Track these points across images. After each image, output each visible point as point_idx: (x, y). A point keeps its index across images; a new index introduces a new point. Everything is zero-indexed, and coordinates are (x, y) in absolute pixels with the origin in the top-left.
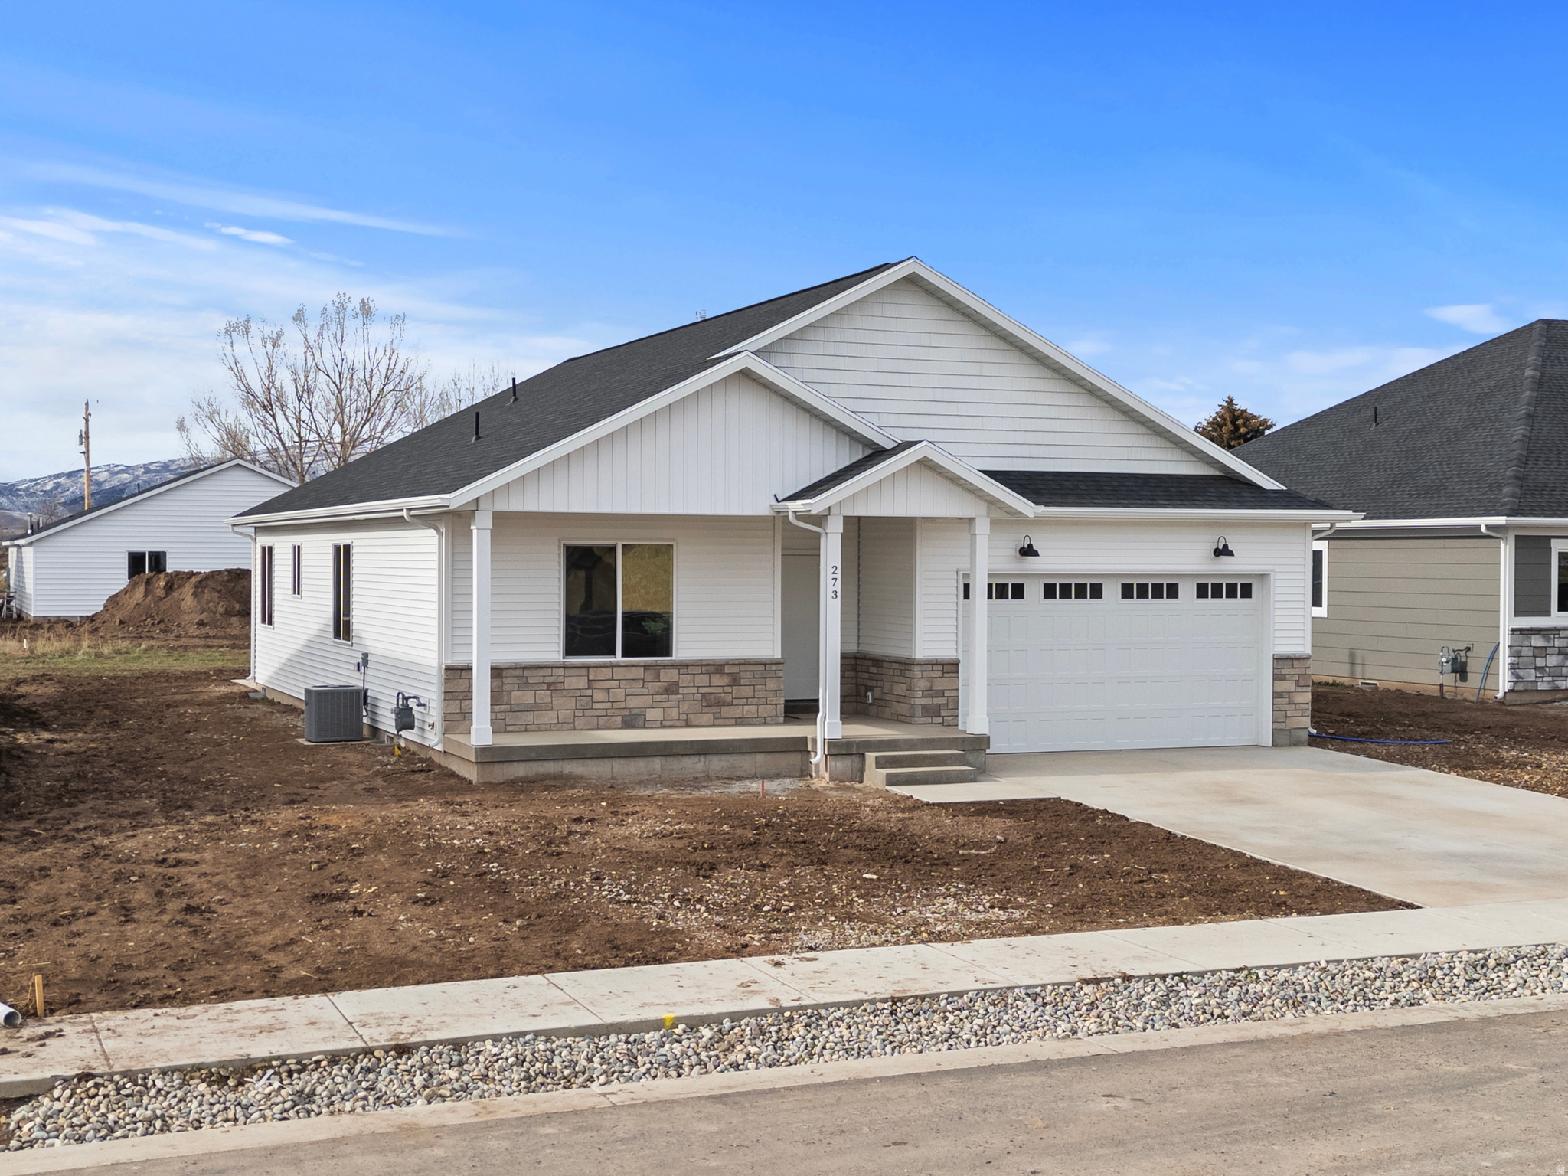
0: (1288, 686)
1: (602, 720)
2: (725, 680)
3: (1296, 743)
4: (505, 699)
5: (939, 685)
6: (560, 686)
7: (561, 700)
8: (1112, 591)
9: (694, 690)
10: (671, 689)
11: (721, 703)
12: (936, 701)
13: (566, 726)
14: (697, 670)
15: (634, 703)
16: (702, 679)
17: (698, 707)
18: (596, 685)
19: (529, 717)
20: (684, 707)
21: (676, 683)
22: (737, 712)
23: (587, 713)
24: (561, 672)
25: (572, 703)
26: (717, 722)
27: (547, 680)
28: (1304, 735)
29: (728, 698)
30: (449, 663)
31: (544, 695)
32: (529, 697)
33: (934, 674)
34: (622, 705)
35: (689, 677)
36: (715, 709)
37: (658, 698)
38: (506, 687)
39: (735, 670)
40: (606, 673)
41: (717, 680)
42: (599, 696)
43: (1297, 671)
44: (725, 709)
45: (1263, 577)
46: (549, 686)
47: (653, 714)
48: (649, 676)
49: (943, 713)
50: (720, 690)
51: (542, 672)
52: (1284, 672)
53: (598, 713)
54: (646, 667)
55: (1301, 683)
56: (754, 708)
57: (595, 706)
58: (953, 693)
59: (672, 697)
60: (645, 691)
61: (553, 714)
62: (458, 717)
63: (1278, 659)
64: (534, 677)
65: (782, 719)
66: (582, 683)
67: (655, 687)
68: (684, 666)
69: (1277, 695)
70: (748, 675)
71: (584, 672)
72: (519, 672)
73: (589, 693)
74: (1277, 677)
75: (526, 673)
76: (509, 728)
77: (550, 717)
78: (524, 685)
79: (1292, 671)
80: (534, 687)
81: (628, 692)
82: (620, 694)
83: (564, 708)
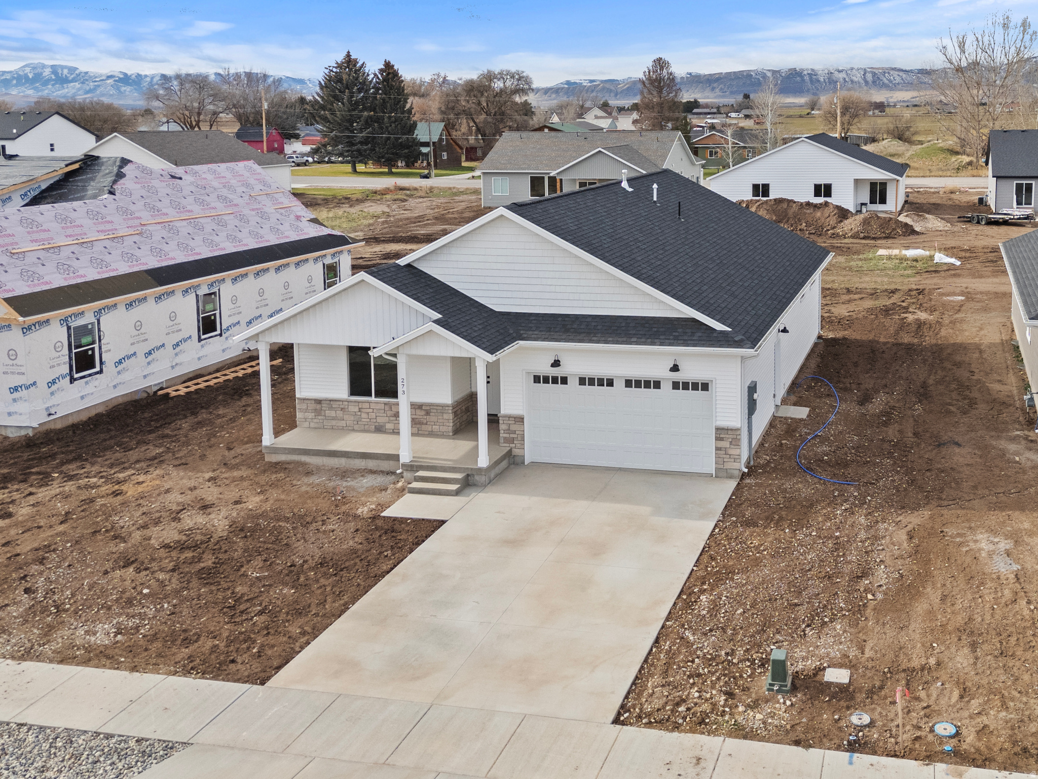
0: (725, 444)
1: (366, 427)
2: (423, 413)
3: (732, 477)
4: (325, 414)
5: (513, 428)
6: (346, 410)
7: (347, 416)
8: (619, 383)
10: (397, 415)
11: (421, 423)
12: (512, 436)
13: (350, 428)
15: (379, 420)
18: (362, 410)
19: (334, 423)
22: (427, 428)
23: (359, 423)
24: (346, 403)
25: (352, 418)
26: (420, 432)
27: (342, 407)
28: (739, 473)
29: (425, 421)
31: (340, 413)
32: (333, 414)
33: (511, 422)
34: (375, 421)
36: (418, 426)
37: (392, 418)
38: (324, 408)
39: (428, 408)
40: (367, 405)
41: (417, 412)
42: (364, 415)
43: (730, 436)
44: (423, 426)
45: (716, 382)
46: (342, 409)
47: (388, 426)
48: (387, 408)
49: (515, 442)
50: (421, 417)
51: (338, 403)
52: (721, 436)
53: (364, 423)
54: (385, 404)
55: (733, 443)
56: (437, 427)
57: (363, 420)
58: (521, 432)
59: (397, 419)
60: (385, 415)
61: (344, 422)
62: (302, 420)
63: (718, 429)
64: (335, 405)
65: (451, 434)
66: (356, 409)
67: (389, 413)
69: (717, 449)
70: (435, 411)
71: (357, 404)
72: (328, 402)
73: (359, 413)
74: (718, 439)
75: (331, 403)
76: (327, 427)
78: (331, 408)
79: (727, 436)
80: (335, 410)
81: (377, 414)
82: (373, 415)
83: (349, 420)
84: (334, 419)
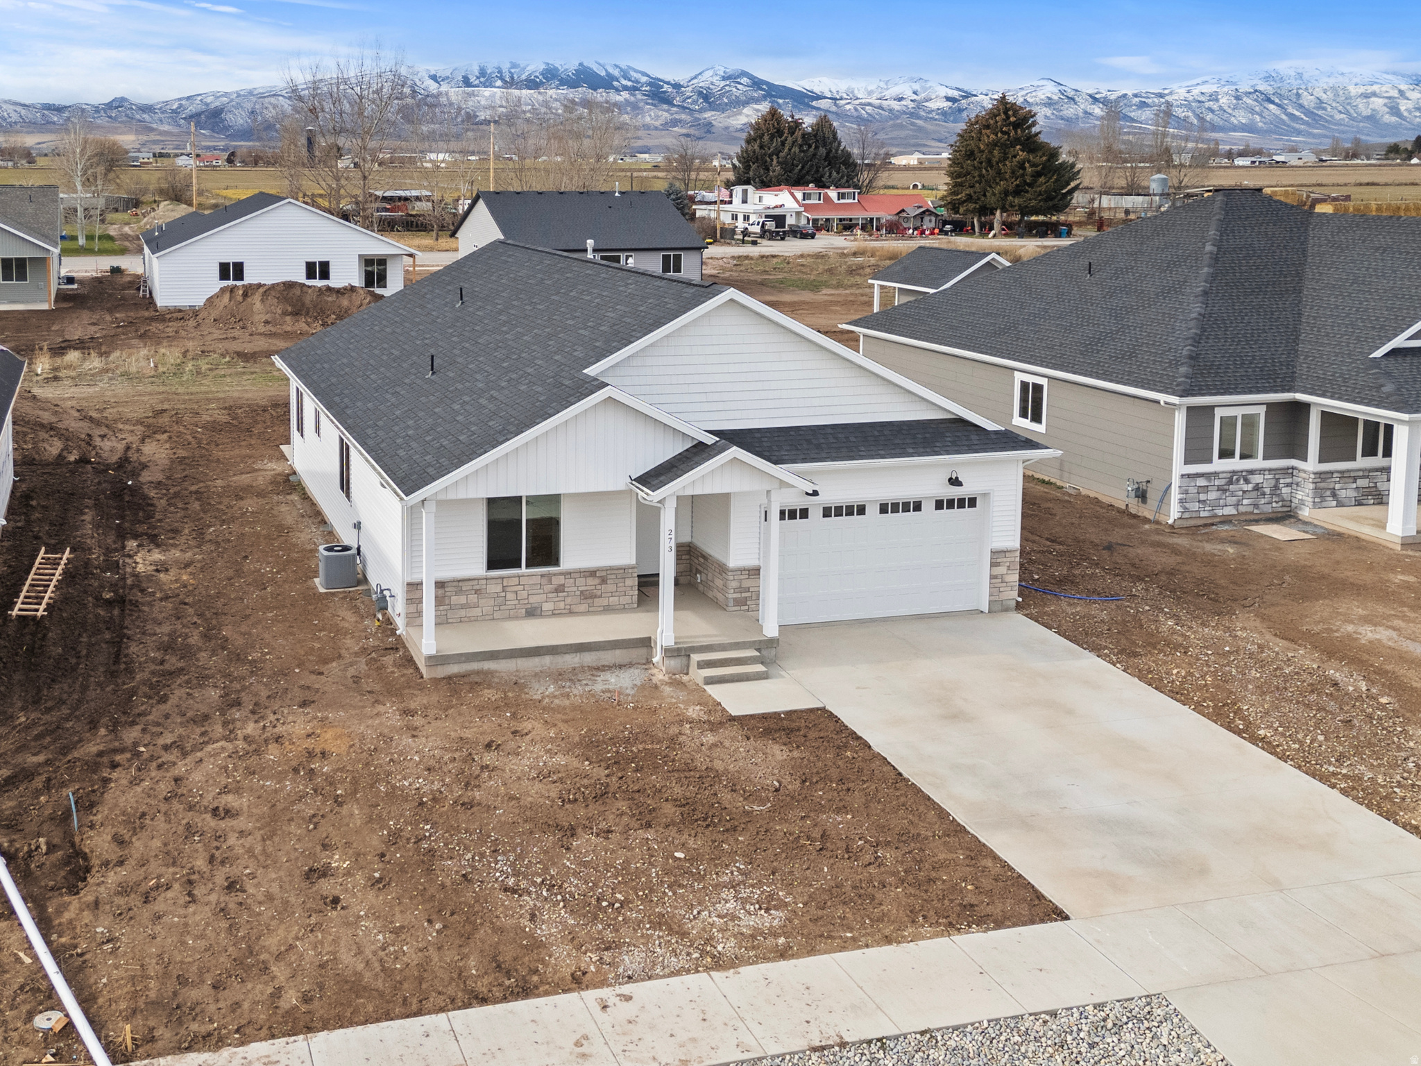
0: (1002, 570)
1: (512, 612)
2: (597, 581)
3: (1006, 610)
4: (447, 602)
5: (746, 584)
6: (484, 591)
7: (484, 601)
8: (874, 510)
9: (575, 589)
10: (560, 589)
11: (594, 597)
12: (744, 595)
13: (487, 617)
14: (578, 575)
15: (533, 600)
16: (581, 581)
17: (577, 600)
18: (508, 589)
19: (462, 613)
20: (569, 600)
21: (563, 585)
22: (604, 602)
23: (502, 608)
24: (484, 582)
25: (492, 602)
26: (591, 609)
27: (478, 587)
28: (1013, 604)
29: (599, 593)
30: (410, 580)
31: (473, 598)
32: (462, 600)
33: (742, 577)
34: (526, 601)
35: (572, 580)
36: (590, 601)
37: (551, 595)
38: (447, 594)
39: (604, 574)
40: (514, 581)
41: (591, 581)
42: (510, 596)
43: (1008, 560)
44: (596, 600)
45: (985, 495)
46: (476, 592)
47: (547, 607)
48: (544, 581)
49: (748, 603)
50: (593, 588)
51: (471, 583)
52: (998, 560)
53: (510, 607)
54: (542, 576)
55: (1012, 568)
56: (616, 598)
57: (508, 603)
58: (756, 589)
59: (560, 594)
60: (542, 591)
61: (480, 609)
62: (416, 615)
63: (994, 553)
64: (466, 586)
65: (636, 605)
66: (499, 588)
67: (549, 588)
68: (568, 574)
69: (993, 577)
70: (613, 576)
71: (500, 581)
72: (455, 584)
73: (503, 594)
74: (994, 564)
75: (461, 584)
76: (450, 621)
77: (477, 612)
78: (459, 592)
79: (1005, 560)
80: (466, 593)
81: (530, 592)
82: (525, 594)
83: (487, 605)
84: (463, 607)
